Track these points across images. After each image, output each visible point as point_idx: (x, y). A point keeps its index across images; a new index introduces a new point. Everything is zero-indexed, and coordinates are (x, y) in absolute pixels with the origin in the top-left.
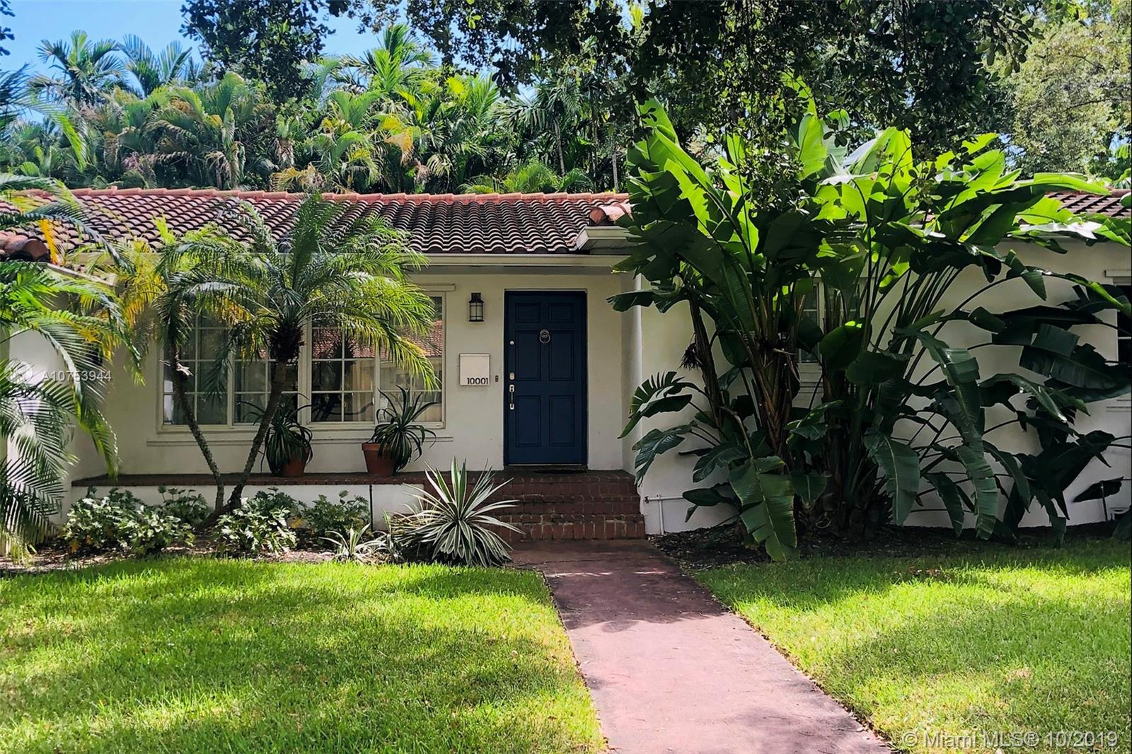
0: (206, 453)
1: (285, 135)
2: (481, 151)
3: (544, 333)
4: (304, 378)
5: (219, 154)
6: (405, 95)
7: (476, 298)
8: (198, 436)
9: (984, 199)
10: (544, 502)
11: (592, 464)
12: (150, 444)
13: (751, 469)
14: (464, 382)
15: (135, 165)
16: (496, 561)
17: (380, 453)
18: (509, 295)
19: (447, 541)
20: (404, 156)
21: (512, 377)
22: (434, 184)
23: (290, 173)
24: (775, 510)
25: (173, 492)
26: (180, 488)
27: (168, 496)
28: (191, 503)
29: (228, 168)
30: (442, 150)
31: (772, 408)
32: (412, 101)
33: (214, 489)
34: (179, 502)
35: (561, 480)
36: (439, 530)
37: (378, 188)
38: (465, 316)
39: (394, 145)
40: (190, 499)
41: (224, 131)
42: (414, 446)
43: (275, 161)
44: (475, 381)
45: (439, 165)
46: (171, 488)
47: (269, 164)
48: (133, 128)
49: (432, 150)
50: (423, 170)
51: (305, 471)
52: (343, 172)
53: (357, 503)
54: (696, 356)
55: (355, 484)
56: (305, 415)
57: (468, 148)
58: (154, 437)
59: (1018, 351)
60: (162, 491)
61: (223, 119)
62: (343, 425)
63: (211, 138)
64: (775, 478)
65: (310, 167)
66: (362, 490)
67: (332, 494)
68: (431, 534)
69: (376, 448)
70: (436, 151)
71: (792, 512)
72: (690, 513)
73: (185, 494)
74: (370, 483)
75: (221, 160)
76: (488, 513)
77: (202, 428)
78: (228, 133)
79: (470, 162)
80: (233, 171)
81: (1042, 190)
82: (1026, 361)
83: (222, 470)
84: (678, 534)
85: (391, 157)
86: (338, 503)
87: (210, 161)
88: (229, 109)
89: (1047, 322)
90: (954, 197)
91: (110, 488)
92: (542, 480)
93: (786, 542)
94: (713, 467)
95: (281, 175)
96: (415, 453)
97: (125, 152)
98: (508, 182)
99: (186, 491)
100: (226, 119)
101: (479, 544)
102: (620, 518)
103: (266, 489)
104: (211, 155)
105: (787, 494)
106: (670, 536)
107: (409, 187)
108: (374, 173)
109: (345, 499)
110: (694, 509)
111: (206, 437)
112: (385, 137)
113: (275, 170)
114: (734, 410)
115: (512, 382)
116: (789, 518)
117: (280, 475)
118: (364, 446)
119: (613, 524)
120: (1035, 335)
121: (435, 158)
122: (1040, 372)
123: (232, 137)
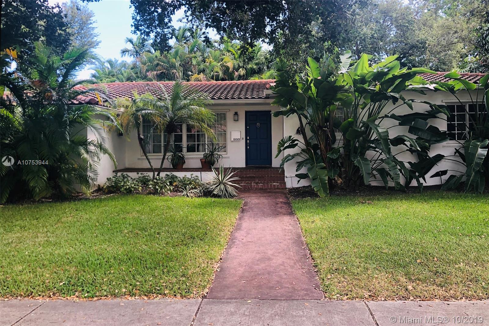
0: (149, 162)
1: (195, 64)
2: (255, 67)
3: (258, 124)
4: (184, 139)
5: (175, 71)
6: (232, 50)
7: (236, 114)
8: (147, 157)
9: (395, 78)
10: (254, 178)
11: (273, 166)
12: (139, 159)
13: (315, 167)
14: (232, 140)
15: (150, 75)
16: (231, 196)
17: (205, 162)
18: (247, 112)
19: (216, 190)
20: (230, 70)
21: (248, 138)
22: (240, 77)
23: (196, 76)
24: (322, 181)
25: (142, 174)
26: (143, 173)
27: (140, 175)
28: (146, 177)
29: (178, 75)
30: (243, 67)
31: (323, 147)
32: (234, 52)
33: (152, 173)
34: (143, 177)
35: (260, 170)
36: (214, 186)
37: (223, 80)
38: (233, 120)
39: (227, 66)
40: (146, 176)
41: (176, 64)
42: (216, 160)
43: (192, 72)
44: (236, 139)
45: (242, 72)
46: (141, 173)
47: (190, 73)
48: (150, 64)
49: (239, 67)
50: (236, 73)
51: (184, 167)
52: (212, 75)
53: (196, 178)
54: (301, 131)
55: (197, 171)
56: (185, 150)
57: (251, 66)
58: (140, 157)
59: (408, 127)
60: (138, 174)
61: (176, 60)
62: (196, 153)
63: (173, 66)
64: (323, 170)
65: (202, 74)
66: (198, 174)
67: (188, 175)
68: (211, 188)
69: (204, 161)
70: (241, 67)
71: (327, 181)
72: (299, 181)
73: (145, 175)
74: (201, 171)
75: (176, 72)
76: (230, 181)
77: (148, 154)
78: (177, 64)
79: (252, 71)
80: (179, 76)
81: (415, 74)
82: (410, 131)
83: (154, 167)
84: (296, 188)
85: (226, 70)
86: (191, 178)
87: (173, 73)
88: (178, 57)
89: (418, 118)
90: (385, 77)
91: (121, 173)
92: (254, 170)
93: (325, 191)
94: (302, 167)
95: (193, 77)
96: (216, 162)
97: (147, 71)
98: (263, 76)
99: (146, 174)
100: (177, 60)
101: (226, 191)
102: (278, 183)
103: (168, 173)
104: (173, 71)
105: (326, 176)
106: (294, 189)
107: (232, 79)
108: (221, 75)
109: (192, 176)
110: (300, 180)
111: (149, 157)
112: (225, 64)
113: (192, 75)
114: (312, 148)
115: (248, 140)
116: (326, 183)
117: (175, 169)
118: (201, 160)
119: (275, 185)
120: (413, 123)
121: (241, 69)
122: (415, 135)
123: (179, 65)
